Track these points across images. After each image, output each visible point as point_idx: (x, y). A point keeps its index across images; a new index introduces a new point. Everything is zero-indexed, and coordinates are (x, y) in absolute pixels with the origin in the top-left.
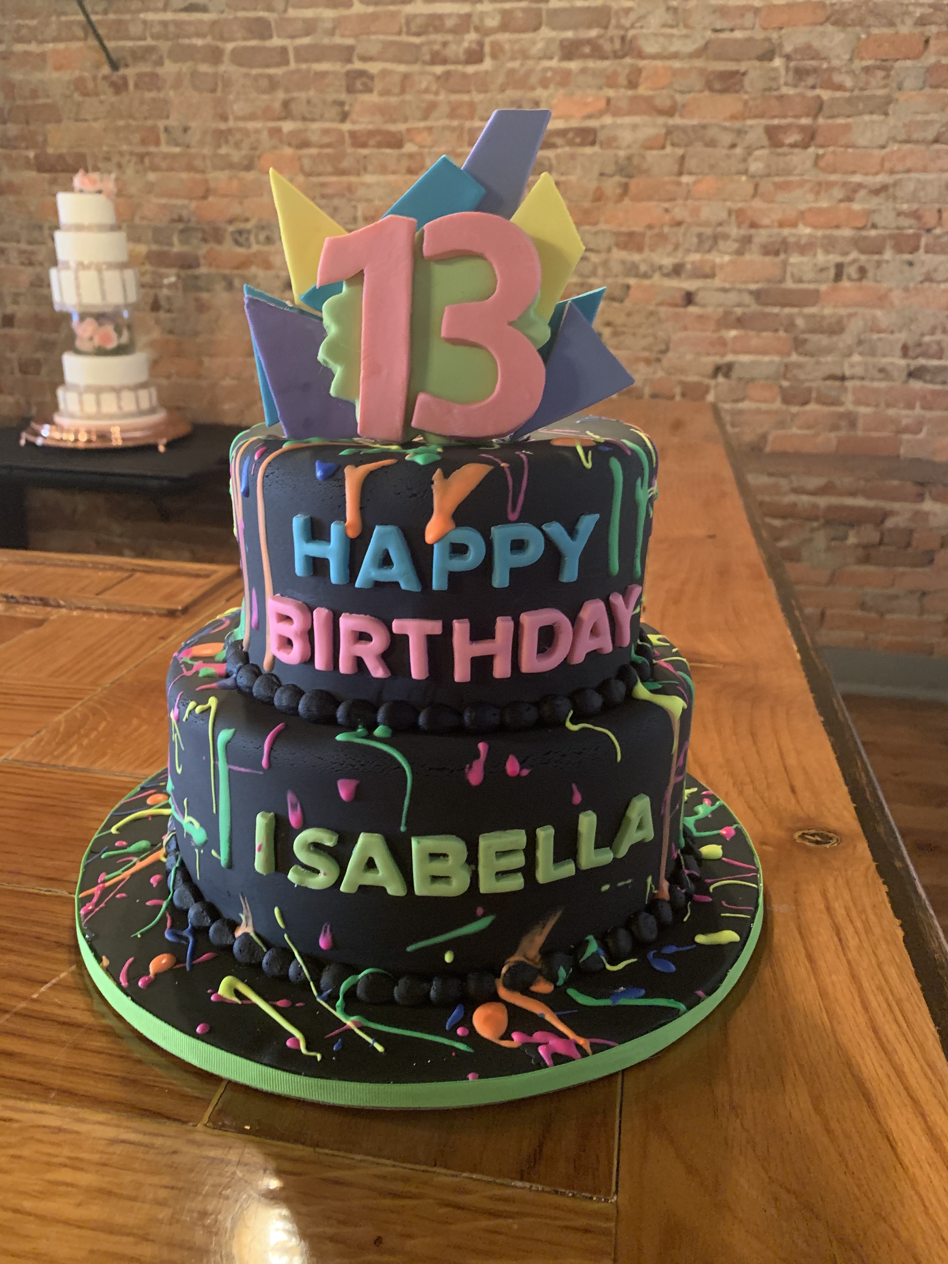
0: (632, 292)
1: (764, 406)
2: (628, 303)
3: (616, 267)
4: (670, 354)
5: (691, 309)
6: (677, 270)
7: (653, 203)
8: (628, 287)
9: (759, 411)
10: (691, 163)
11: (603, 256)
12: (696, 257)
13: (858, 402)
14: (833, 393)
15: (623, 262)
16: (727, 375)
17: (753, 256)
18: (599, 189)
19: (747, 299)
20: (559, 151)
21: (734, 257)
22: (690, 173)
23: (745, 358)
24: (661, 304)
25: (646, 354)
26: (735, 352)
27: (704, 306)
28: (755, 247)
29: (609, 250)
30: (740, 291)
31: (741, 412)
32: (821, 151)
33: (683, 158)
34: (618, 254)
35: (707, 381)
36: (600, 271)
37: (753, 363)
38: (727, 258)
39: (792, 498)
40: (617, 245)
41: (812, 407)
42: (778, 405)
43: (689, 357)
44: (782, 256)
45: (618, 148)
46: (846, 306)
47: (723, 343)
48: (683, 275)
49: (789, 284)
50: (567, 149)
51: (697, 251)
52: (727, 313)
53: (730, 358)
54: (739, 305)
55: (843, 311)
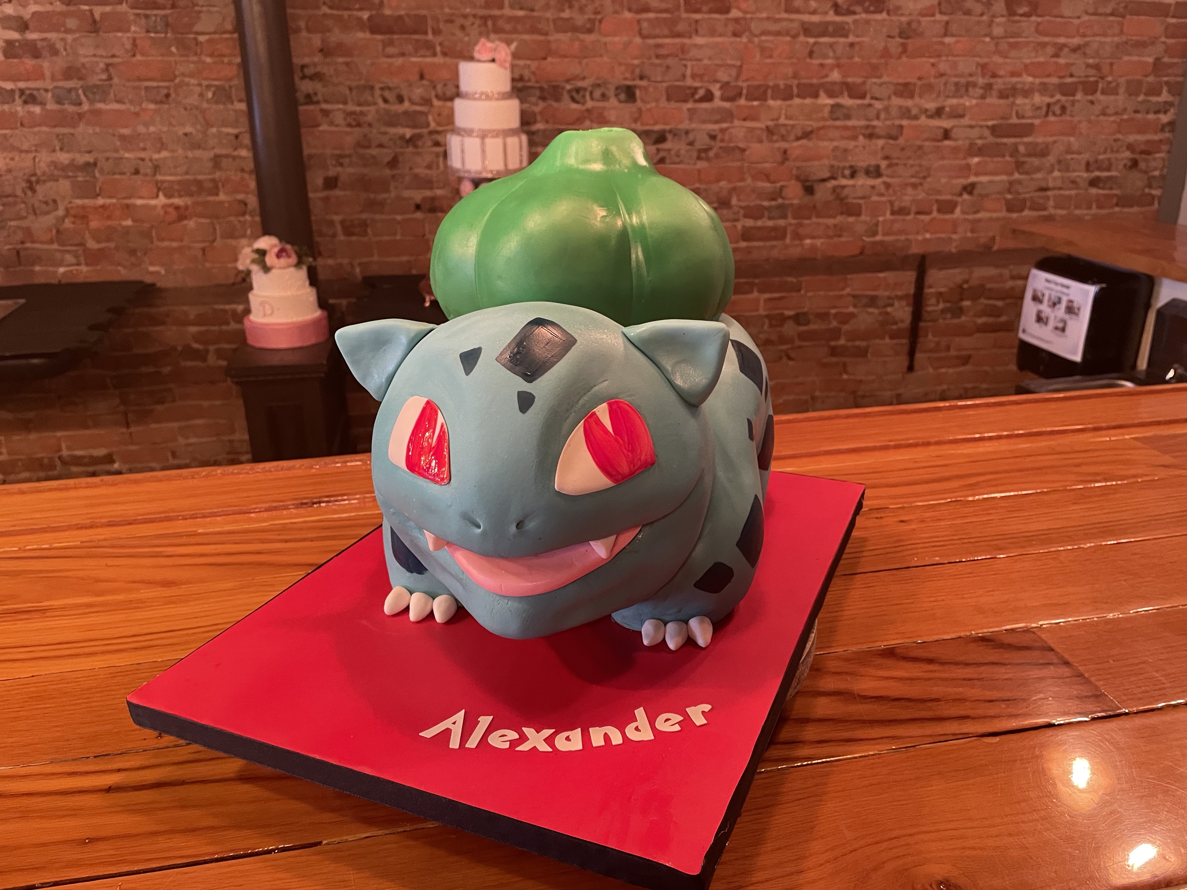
0: (905, 131)
1: (995, 215)
2: (901, 141)
3: (894, 112)
4: (929, 180)
5: (947, 143)
6: (939, 112)
7: (924, 60)
8: (901, 127)
9: (991, 219)
10: (953, 28)
11: (886, 103)
12: (954, 101)
13: (1056, 207)
14: (1041, 201)
15: (900, 107)
16: (970, 193)
17: (993, 100)
18: (886, 49)
19: (987, 133)
20: (857, 17)
21: (980, 101)
22: (953, 35)
23: (984, 179)
24: (927, 140)
25: (913, 180)
26: (977, 174)
27: (956, 140)
28: (994, 93)
29: (889, 98)
30: (981, 127)
31: (979, 220)
32: (1039, 19)
33: (947, 23)
34: (897, 101)
35: (955, 198)
36: (883, 116)
37: (991, 182)
38: (974, 102)
39: (1010, 284)
40: (895, 94)
41: (1026, 213)
42: (1003, 214)
43: (944, 180)
44: (1011, 99)
45: (902, 15)
46: (1052, 136)
47: (968, 167)
48: (944, 116)
49: (1014, 120)
50: (864, 16)
51: (954, 97)
52: (972, 144)
53: (973, 179)
54: (980, 138)
55: (1050, 139)
